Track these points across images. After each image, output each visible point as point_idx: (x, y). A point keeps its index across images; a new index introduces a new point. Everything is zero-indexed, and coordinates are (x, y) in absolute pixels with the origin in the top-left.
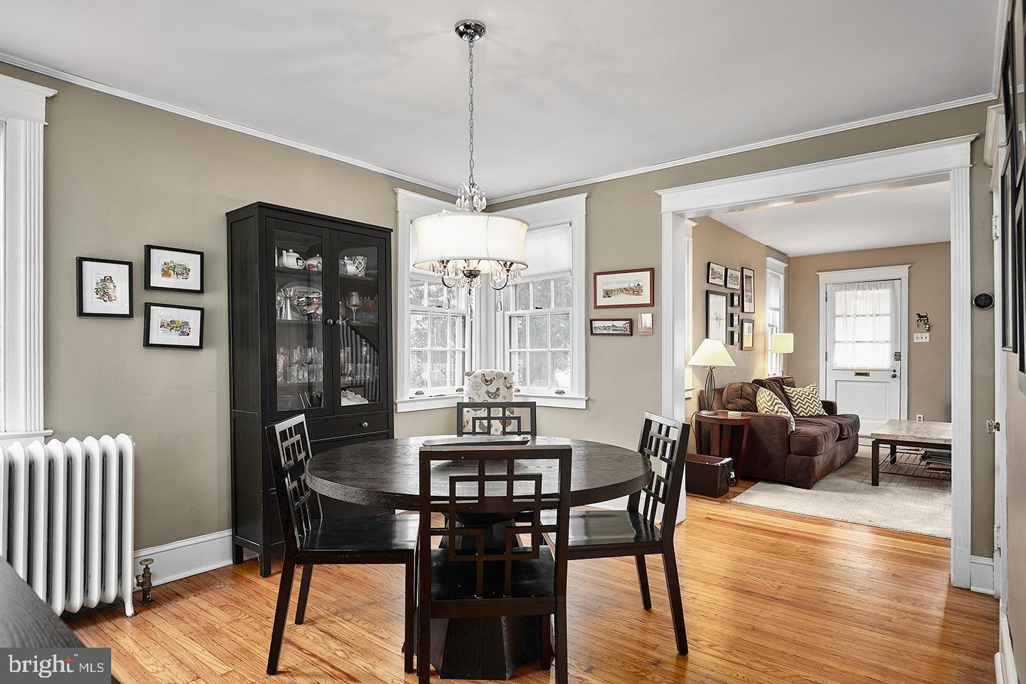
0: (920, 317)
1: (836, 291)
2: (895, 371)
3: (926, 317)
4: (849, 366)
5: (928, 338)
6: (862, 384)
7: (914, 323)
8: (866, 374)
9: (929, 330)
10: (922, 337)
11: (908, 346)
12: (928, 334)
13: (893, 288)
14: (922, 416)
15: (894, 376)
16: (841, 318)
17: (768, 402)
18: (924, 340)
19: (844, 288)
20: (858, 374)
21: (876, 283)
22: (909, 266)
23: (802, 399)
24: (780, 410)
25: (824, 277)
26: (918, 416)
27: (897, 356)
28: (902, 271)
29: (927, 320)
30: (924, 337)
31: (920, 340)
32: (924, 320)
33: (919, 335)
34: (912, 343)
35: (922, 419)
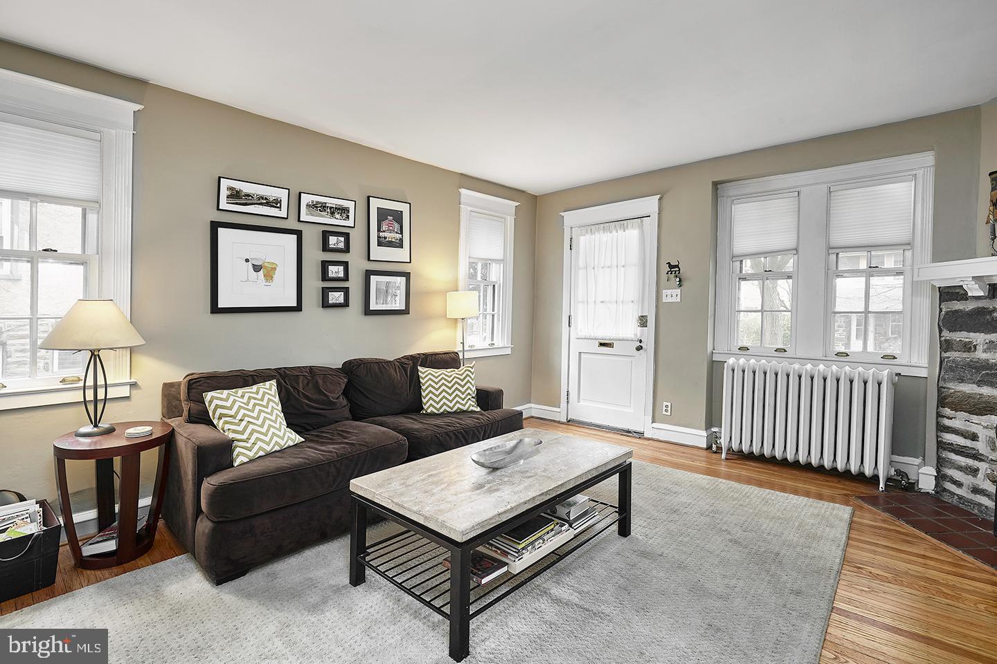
0: (671, 266)
1: (582, 235)
2: (641, 341)
3: (677, 266)
4: (593, 335)
5: (679, 296)
6: (605, 359)
7: (664, 276)
8: (611, 345)
9: (680, 285)
10: (672, 295)
11: (656, 306)
12: (678, 291)
13: (641, 227)
14: (669, 404)
15: (639, 348)
16: (584, 271)
18: (674, 299)
19: (589, 231)
20: (602, 344)
21: (622, 222)
22: (659, 196)
25: (570, 218)
26: (665, 403)
27: (643, 321)
28: (650, 205)
29: (679, 270)
30: (674, 295)
31: (670, 300)
32: (676, 271)
33: (669, 292)
34: (660, 303)
35: (669, 409)
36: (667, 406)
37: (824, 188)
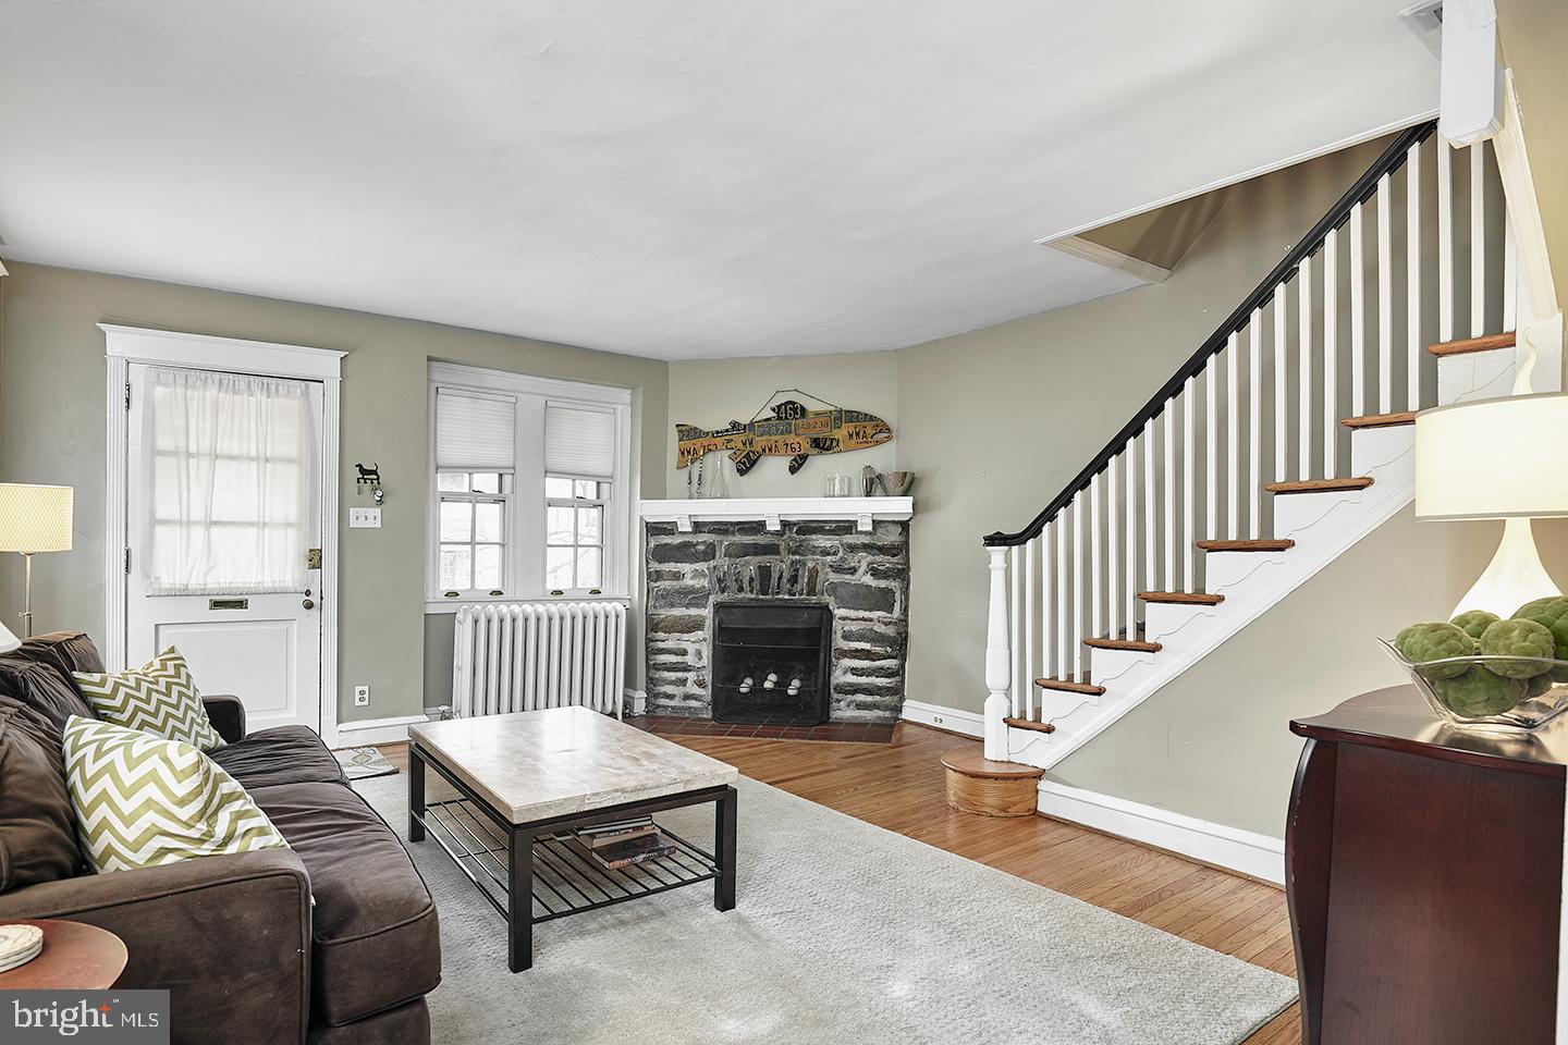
0: (364, 472)
1: (159, 384)
2: (308, 593)
3: (375, 472)
4: (195, 583)
5: (378, 519)
6: (227, 631)
7: (351, 486)
8: (241, 604)
9: (380, 502)
10: (367, 517)
12: (377, 511)
14: (366, 688)
15: (309, 606)
16: (172, 460)
17: (182, 803)
18: (370, 524)
20: (217, 605)
22: (343, 354)
23: (151, 708)
24: (243, 825)
25: (120, 342)
26: (358, 689)
27: (315, 560)
28: (326, 363)
29: (378, 479)
30: (370, 517)
31: (362, 524)
32: (372, 480)
33: (362, 511)
34: (345, 530)
35: (366, 696)
36: (362, 693)
37: (542, 400)
